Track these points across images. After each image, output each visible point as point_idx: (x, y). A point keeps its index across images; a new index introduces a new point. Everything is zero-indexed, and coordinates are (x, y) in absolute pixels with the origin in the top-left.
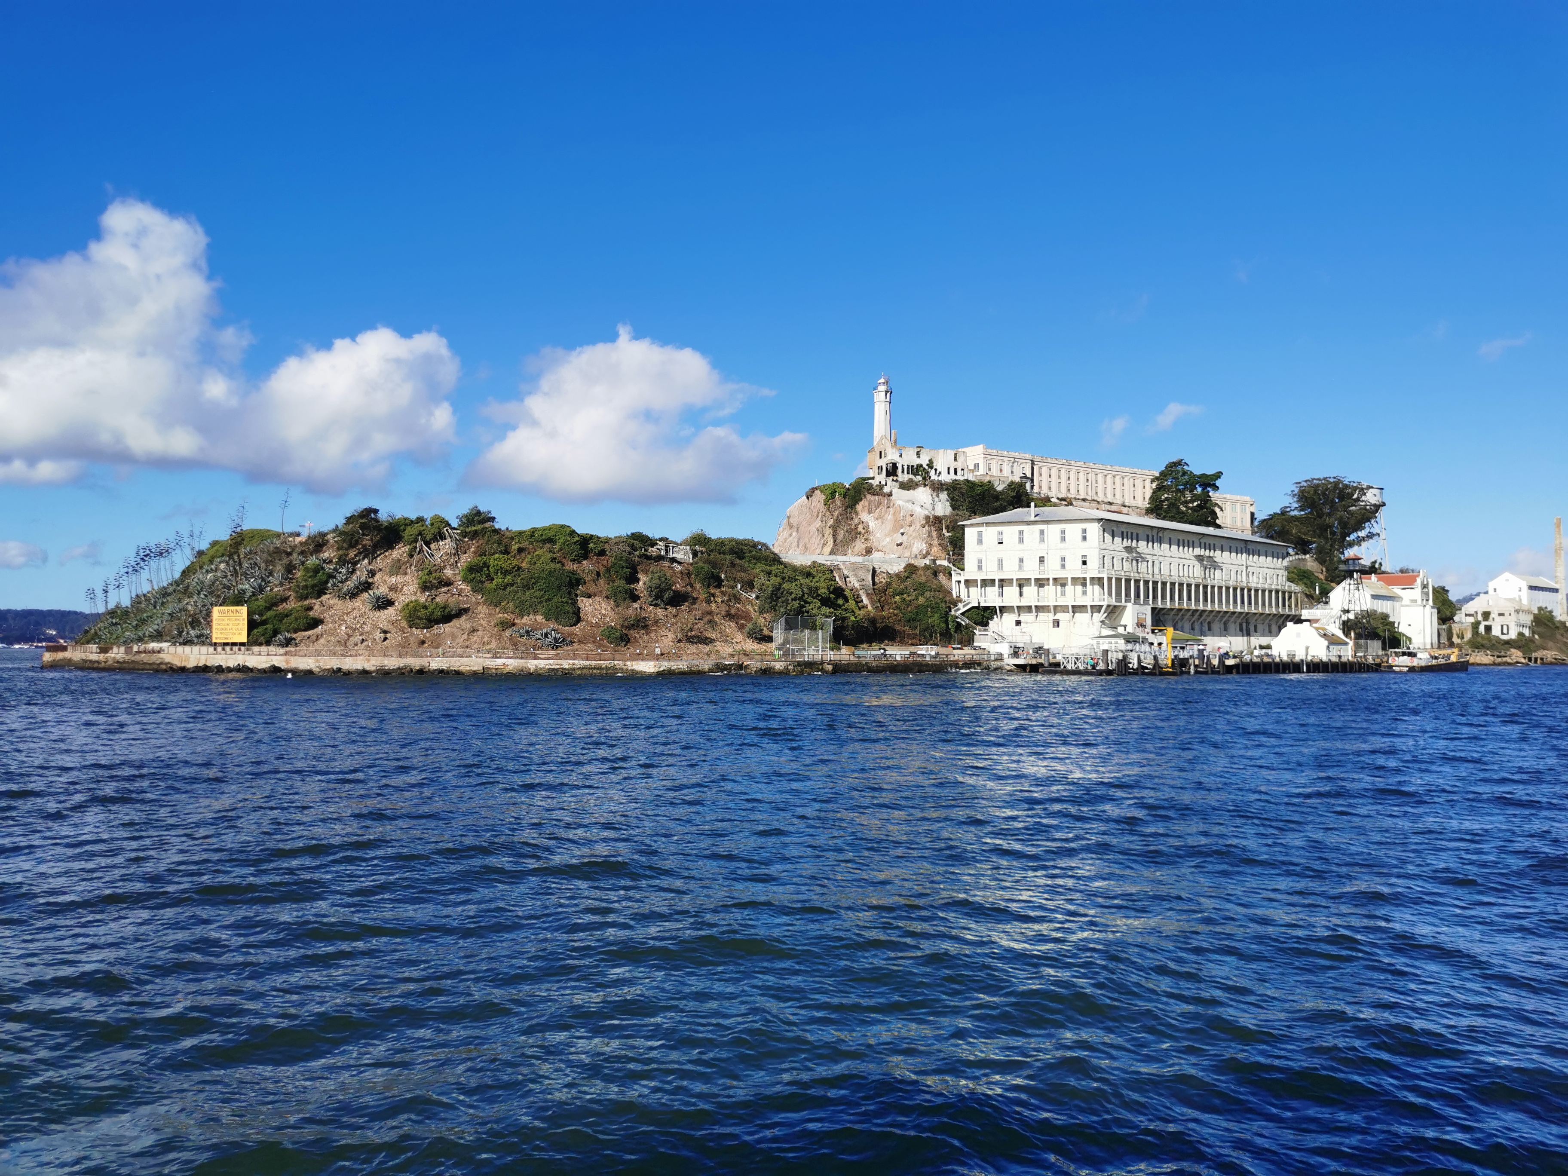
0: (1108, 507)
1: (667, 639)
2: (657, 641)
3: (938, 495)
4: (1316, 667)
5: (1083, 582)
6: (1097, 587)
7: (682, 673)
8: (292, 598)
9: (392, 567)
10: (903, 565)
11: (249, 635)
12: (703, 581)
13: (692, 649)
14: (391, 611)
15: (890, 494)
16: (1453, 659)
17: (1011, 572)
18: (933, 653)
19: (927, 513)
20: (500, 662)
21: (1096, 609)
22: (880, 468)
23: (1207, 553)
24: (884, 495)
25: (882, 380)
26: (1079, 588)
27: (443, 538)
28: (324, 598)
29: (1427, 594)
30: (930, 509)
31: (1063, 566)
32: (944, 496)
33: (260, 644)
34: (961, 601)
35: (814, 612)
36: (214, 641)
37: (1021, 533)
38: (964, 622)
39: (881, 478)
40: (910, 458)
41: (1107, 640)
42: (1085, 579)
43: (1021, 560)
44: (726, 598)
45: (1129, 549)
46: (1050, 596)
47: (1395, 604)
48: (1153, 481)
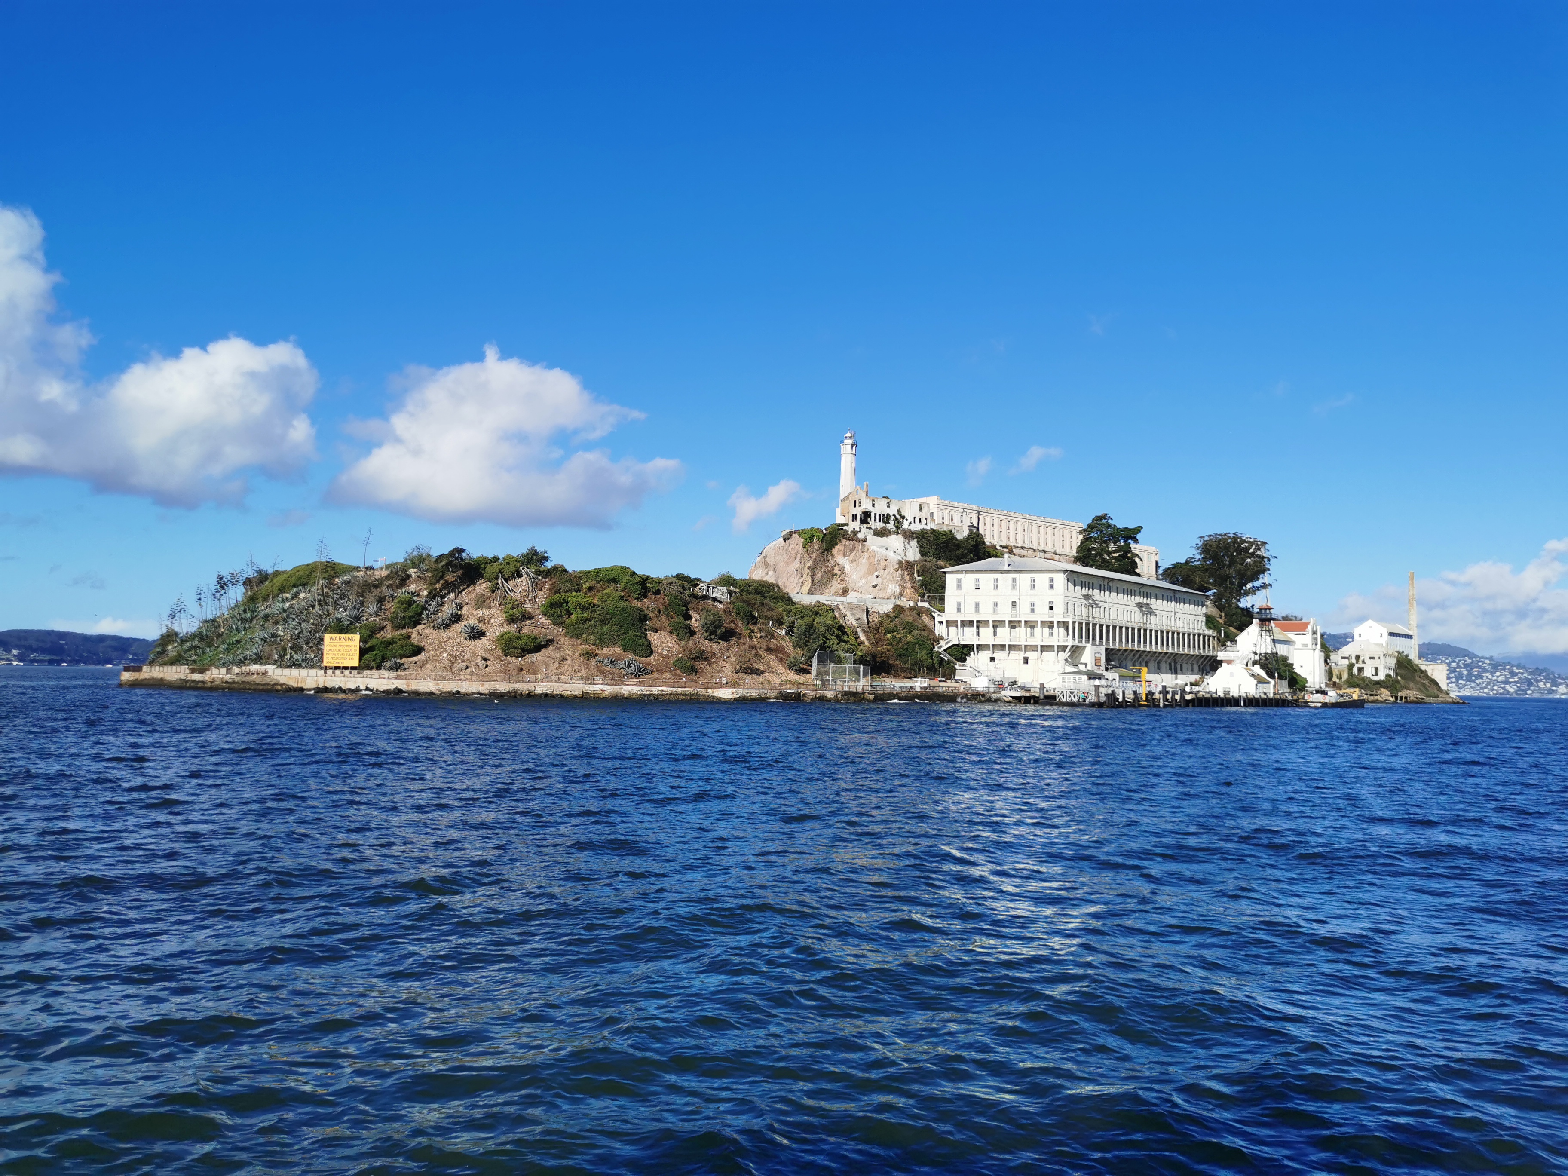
1: (727, 671)
2: (719, 672)
3: (909, 543)
4: (1251, 702)
5: (1051, 625)
6: (1062, 630)
7: (753, 700)
8: (388, 627)
9: (477, 601)
10: (892, 606)
11: (360, 660)
12: (743, 619)
13: (748, 679)
14: (484, 640)
15: (865, 540)
16: (1355, 697)
17: (986, 614)
19: (899, 558)
20: (597, 688)
21: (1063, 648)
22: (854, 517)
23: (1145, 601)
24: (859, 541)
25: (848, 435)
26: (1046, 630)
27: (520, 575)
28: (419, 627)
29: (1316, 639)
30: (903, 555)
31: (1033, 611)
32: (914, 543)
33: (372, 669)
34: (942, 639)
35: (835, 647)
36: (325, 664)
37: (996, 580)
38: (947, 657)
39: (856, 525)
40: (881, 508)
41: (1072, 676)
42: (1052, 622)
43: (996, 604)
44: (763, 634)
45: (1087, 597)
46: (1021, 636)
47: (1291, 647)
48: (1081, 532)
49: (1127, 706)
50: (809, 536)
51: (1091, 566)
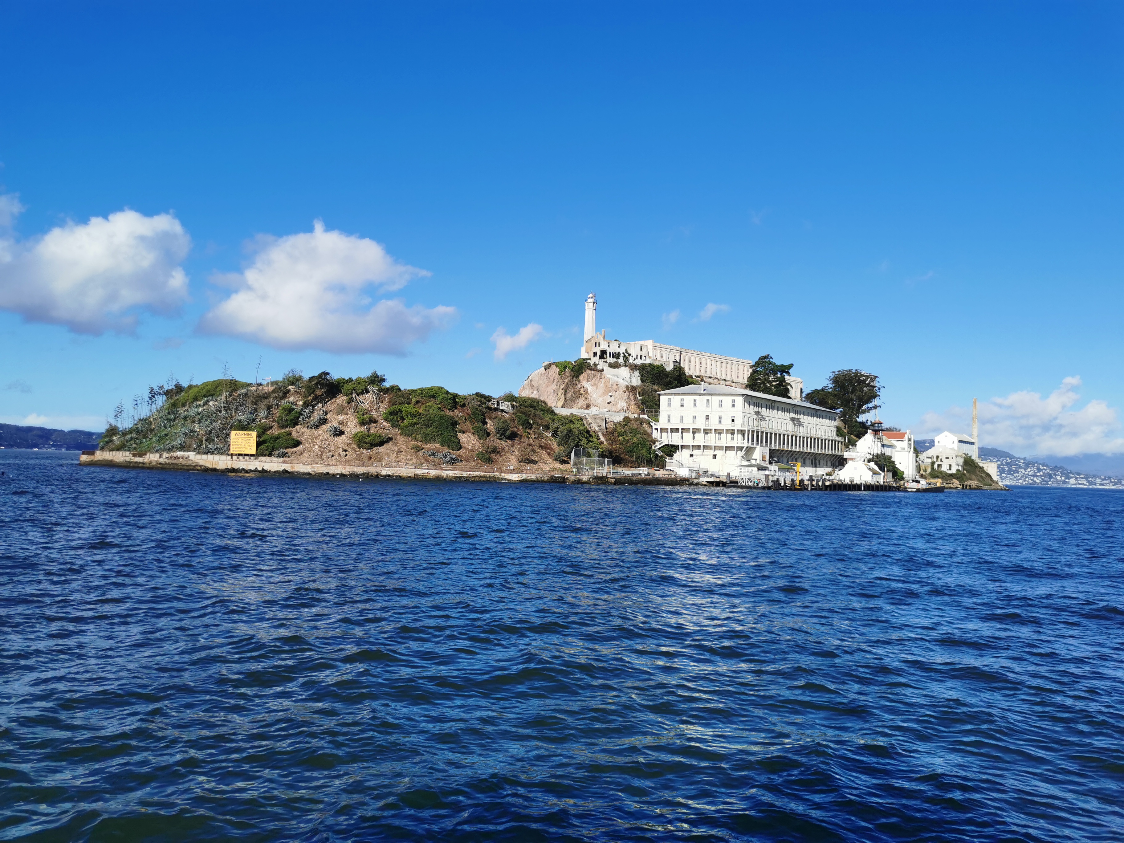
1: (512, 460)
2: (508, 462)
3: (633, 373)
4: (869, 487)
5: (732, 432)
6: (740, 436)
7: (533, 482)
8: (275, 426)
9: (338, 409)
10: (622, 417)
11: (257, 450)
12: (522, 425)
13: (528, 467)
14: (343, 437)
15: (602, 370)
16: (938, 485)
17: (687, 424)
19: (626, 383)
20: (425, 471)
21: (740, 449)
22: (595, 354)
23: (796, 416)
24: (598, 371)
25: (591, 295)
26: (729, 436)
27: (367, 392)
28: (297, 427)
29: (910, 444)
30: (629, 380)
31: (720, 422)
32: (637, 373)
33: (265, 456)
34: (657, 441)
35: (586, 446)
36: (231, 452)
37: (695, 400)
38: (660, 454)
39: (596, 360)
40: (614, 348)
41: (747, 468)
42: (733, 430)
43: (695, 417)
44: (536, 436)
45: (757, 413)
46: (712, 439)
47: (894, 450)
48: (751, 367)
49: (787, 489)
50: (563, 367)
51: (758, 391)
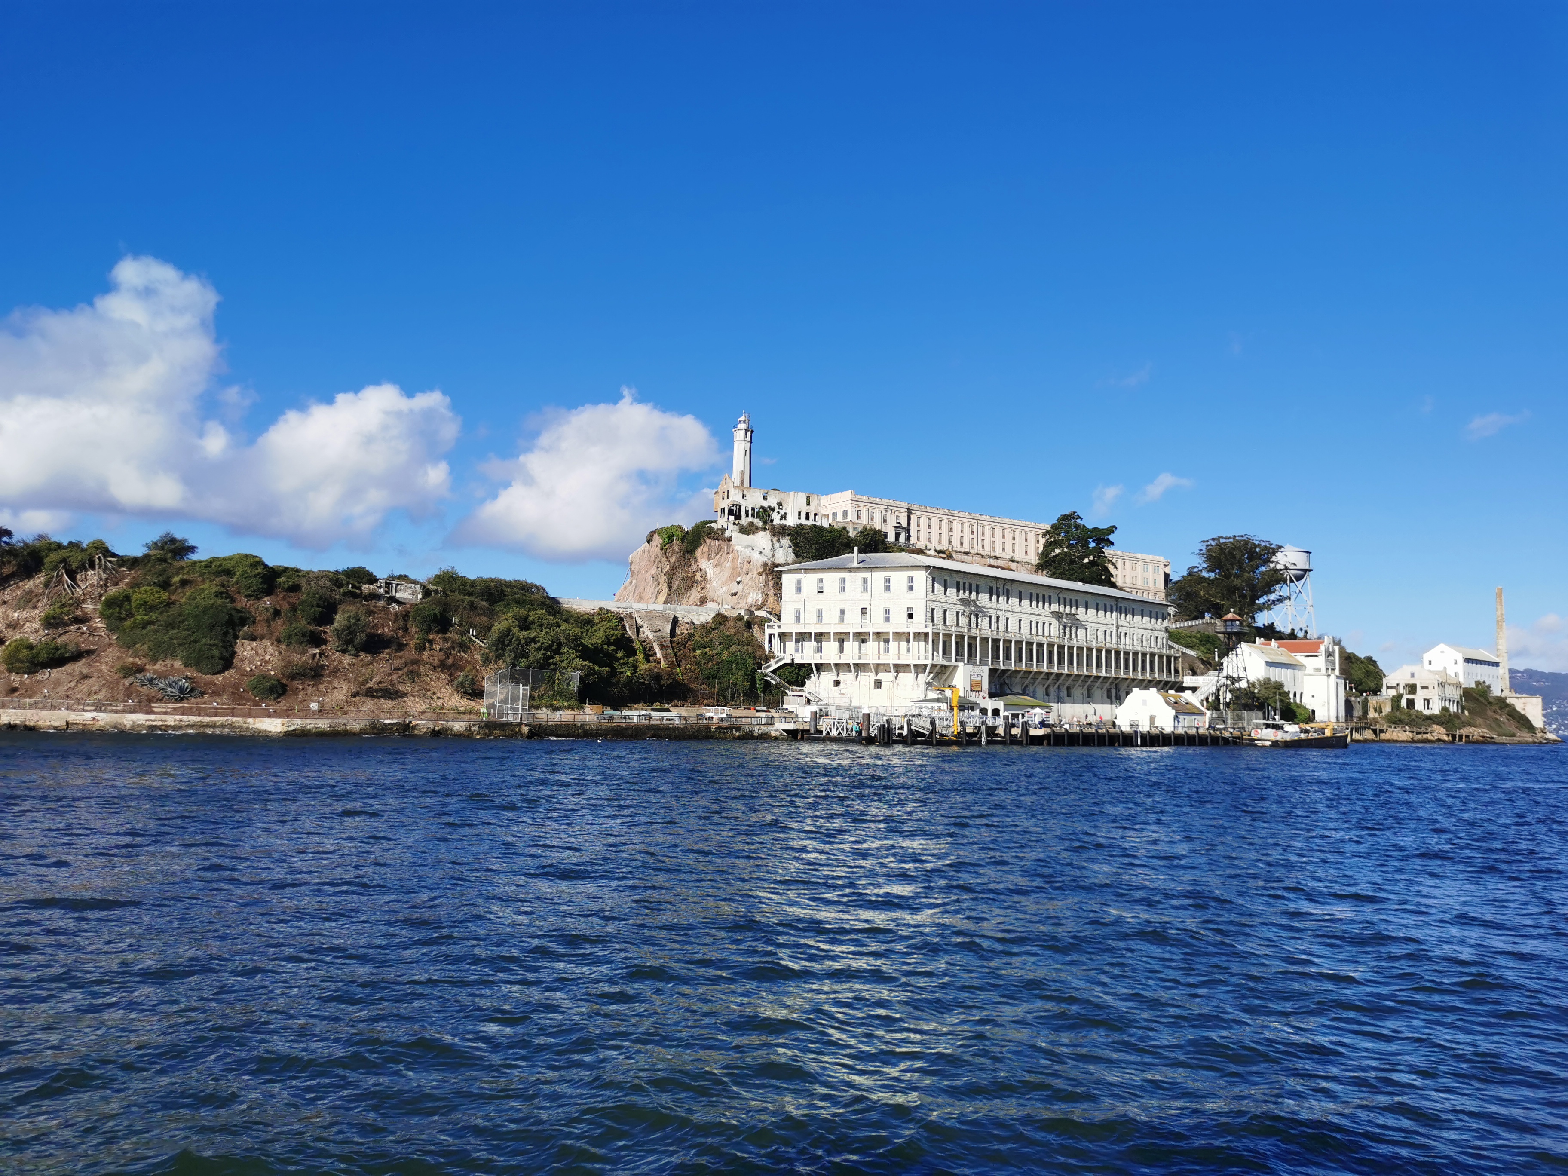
0: (993, 562)
3: (779, 541)
5: (907, 638)
6: (921, 644)
10: (712, 615)
16: (1327, 733)
17: (831, 625)
18: (724, 715)
19: (765, 559)
22: (723, 510)
24: (724, 540)
26: (903, 644)
27: (93, 566)
29: (1334, 663)
30: (770, 556)
31: (887, 619)
32: (786, 542)
37: (843, 581)
38: (775, 680)
39: (723, 521)
40: (757, 500)
42: (910, 634)
43: (842, 612)
45: (966, 602)
46: (871, 652)
48: (1044, 535)
50: (669, 536)
